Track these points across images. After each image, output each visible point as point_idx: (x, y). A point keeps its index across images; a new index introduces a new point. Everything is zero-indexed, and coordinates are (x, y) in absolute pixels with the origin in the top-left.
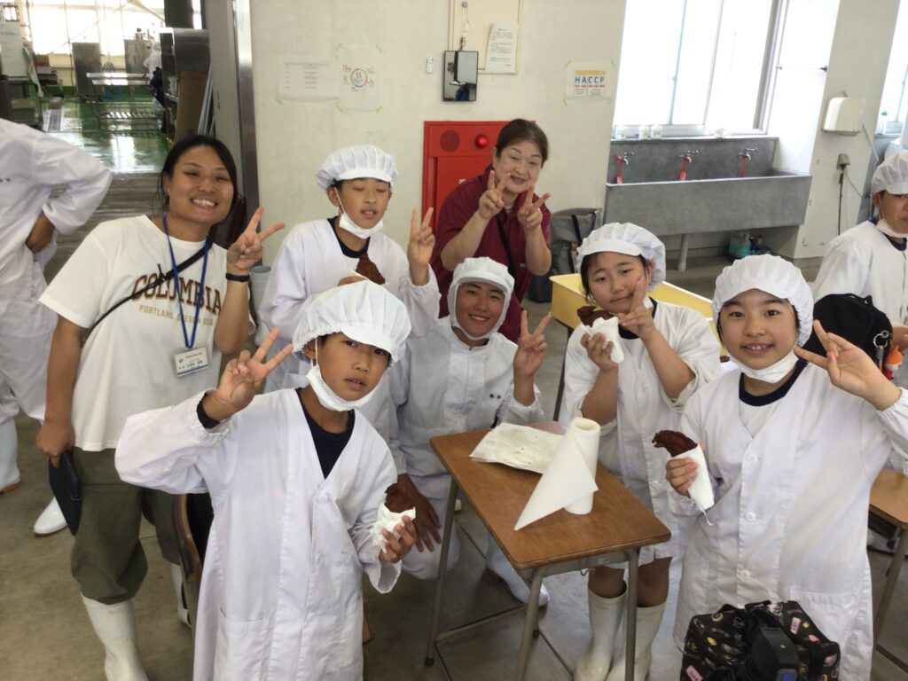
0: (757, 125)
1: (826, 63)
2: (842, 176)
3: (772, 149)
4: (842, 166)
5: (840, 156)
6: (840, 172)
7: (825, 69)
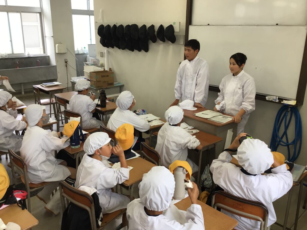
0: (44, 52)
1: (52, 35)
2: (66, 65)
3: (48, 59)
4: (66, 62)
5: (65, 60)
6: (66, 64)
7: (53, 37)
